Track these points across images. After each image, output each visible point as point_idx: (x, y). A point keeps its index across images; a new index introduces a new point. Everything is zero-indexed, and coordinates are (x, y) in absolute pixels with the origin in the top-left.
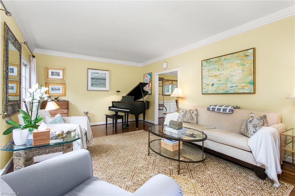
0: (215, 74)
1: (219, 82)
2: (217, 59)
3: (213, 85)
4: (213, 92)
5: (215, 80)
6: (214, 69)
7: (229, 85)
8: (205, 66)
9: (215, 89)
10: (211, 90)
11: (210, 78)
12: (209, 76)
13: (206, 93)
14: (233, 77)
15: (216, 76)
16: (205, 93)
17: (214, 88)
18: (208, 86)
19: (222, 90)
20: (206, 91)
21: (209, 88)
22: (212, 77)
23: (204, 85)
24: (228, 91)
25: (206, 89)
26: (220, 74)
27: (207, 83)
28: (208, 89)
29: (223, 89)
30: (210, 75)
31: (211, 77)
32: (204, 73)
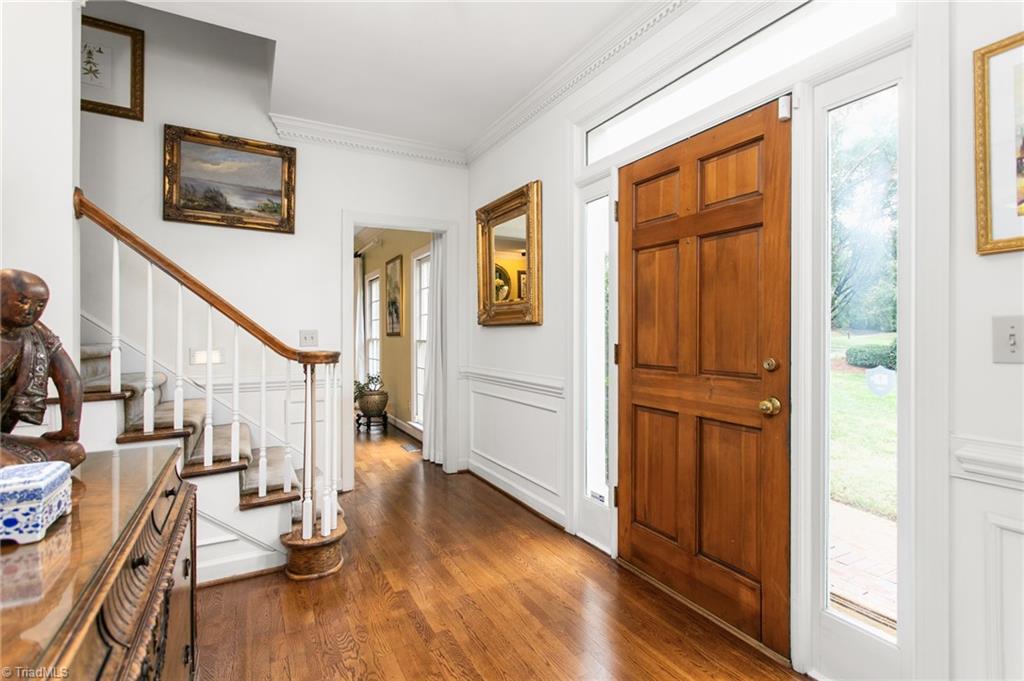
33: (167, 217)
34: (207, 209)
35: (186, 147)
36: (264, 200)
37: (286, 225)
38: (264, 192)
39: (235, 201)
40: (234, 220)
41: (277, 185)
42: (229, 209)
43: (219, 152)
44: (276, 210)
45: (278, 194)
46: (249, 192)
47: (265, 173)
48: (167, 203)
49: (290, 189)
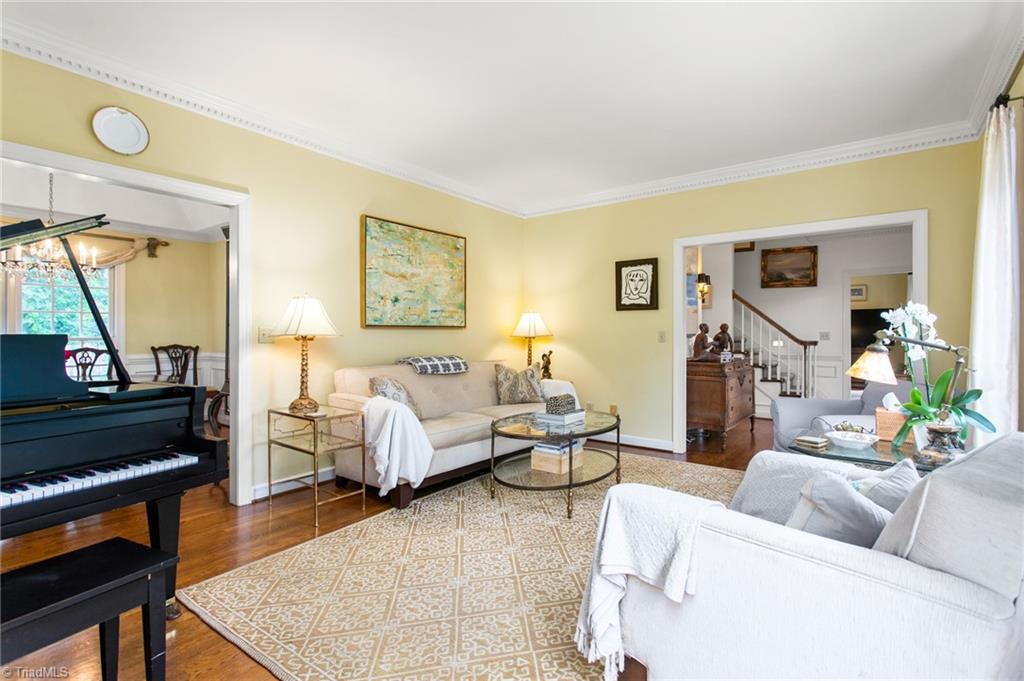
0: (403, 270)
1: (410, 296)
2: (408, 230)
3: (396, 300)
4: (396, 321)
5: (400, 289)
6: (398, 255)
7: (431, 306)
8: (375, 238)
9: (401, 313)
10: (391, 313)
11: (389, 280)
12: (387, 273)
13: (377, 323)
14: (437, 288)
15: (403, 276)
16: (373, 323)
17: (399, 310)
18: (382, 301)
19: (416, 317)
20: (379, 316)
21: (386, 309)
22: (393, 276)
23: (372, 299)
24: (428, 321)
25: (376, 309)
26: (413, 275)
27: (382, 294)
28: (384, 313)
29: (419, 316)
30: (390, 270)
31: (391, 275)
32: (372, 258)
33: (763, 287)
34: (779, 281)
35: (770, 257)
36: (802, 273)
37: (813, 283)
38: (803, 269)
39: (789, 276)
40: (789, 284)
41: (809, 265)
42: (787, 279)
43: (783, 256)
44: (808, 276)
45: (808, 269)
46: (795, 271)
47: (803, 260)
48: (763, 281)
49: (814, 266)
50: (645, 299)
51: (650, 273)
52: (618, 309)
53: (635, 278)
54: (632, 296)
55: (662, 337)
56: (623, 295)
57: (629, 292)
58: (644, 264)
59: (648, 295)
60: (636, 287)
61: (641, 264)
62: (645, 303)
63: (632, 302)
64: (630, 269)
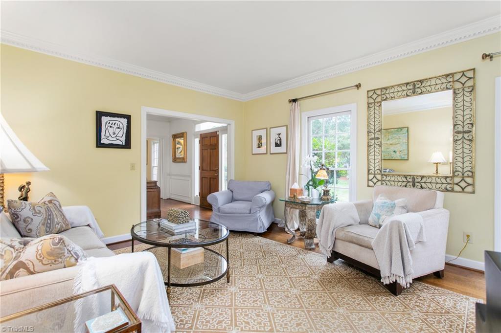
50: (122, 141)
51: (125, 124)
52: (97, 146)
53: (113, 126)
54: (110, 138)
55: (133, 167)
56: (103, 136)
57: (107, 134)
58: (121, 117)
59: (123, 139)
60: (113, 131)
61: (118, 117)
62: (122, 144)
63: (111, 142)
64: (108, 118)
